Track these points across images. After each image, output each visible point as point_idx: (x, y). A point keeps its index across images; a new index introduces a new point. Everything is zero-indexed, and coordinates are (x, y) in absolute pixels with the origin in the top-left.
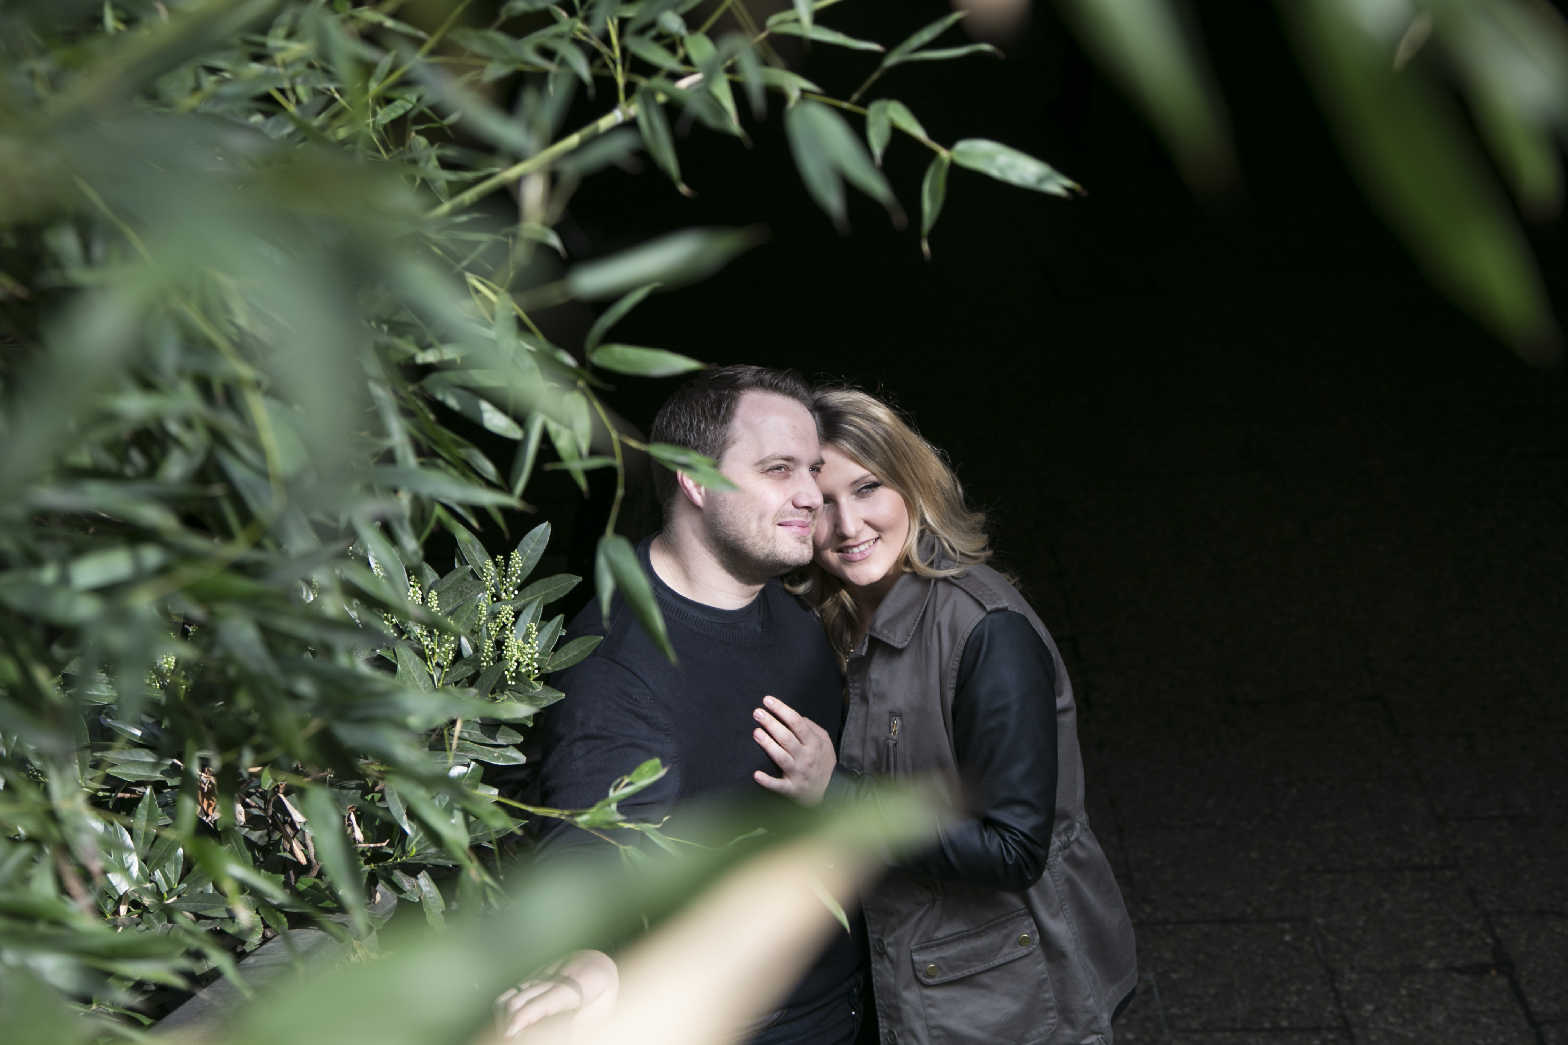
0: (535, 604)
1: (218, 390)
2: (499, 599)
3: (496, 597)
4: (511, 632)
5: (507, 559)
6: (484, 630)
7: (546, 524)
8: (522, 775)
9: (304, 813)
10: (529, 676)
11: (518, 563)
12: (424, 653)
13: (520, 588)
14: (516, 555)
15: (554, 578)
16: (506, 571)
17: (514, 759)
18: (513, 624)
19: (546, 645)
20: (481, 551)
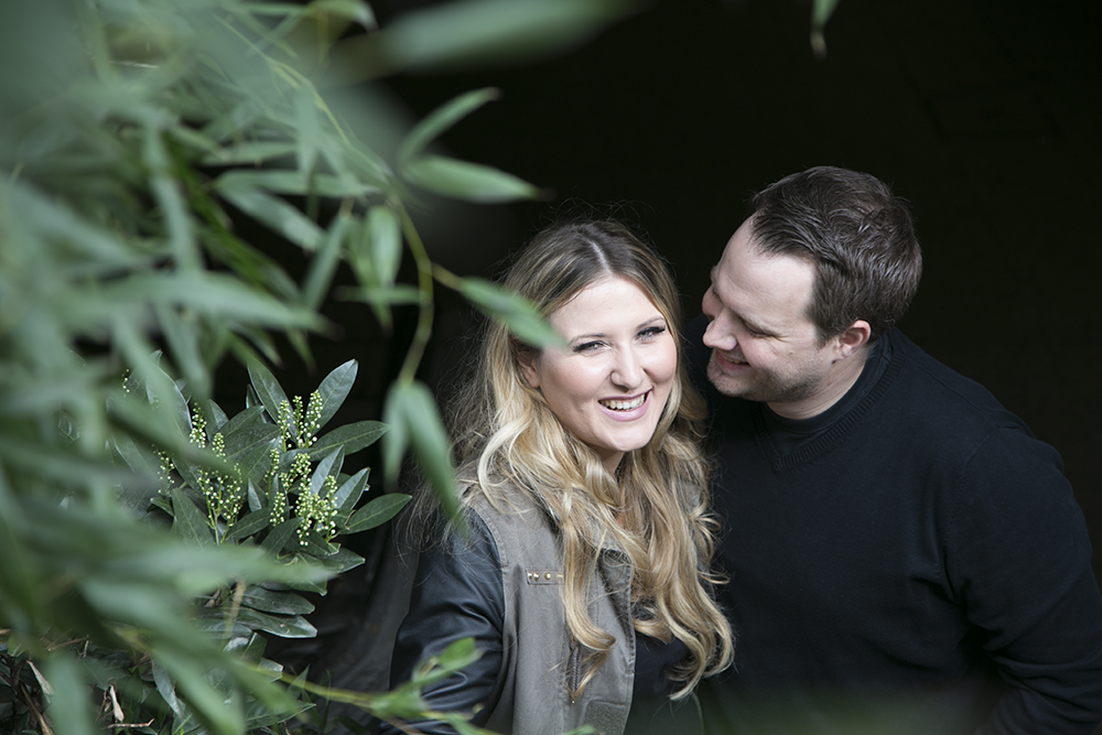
0: (336, 454)
2: (295, 446)
3: (292, 443)
4: (307, 484)
5: (306, 400)
6: (276, 480)
7: (352, 361)
10: (325, 537)
11: (317, 405)
12: (206, 505)
14: (316, 396)
15: (359, 424)
16: (304, 413)
17: (304, 632)
18: (310, 475)
19: (347, 503)
20: (276, 390)
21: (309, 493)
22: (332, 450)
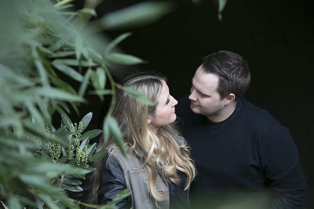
0: (87, 139)
3: (74, 136)
4: (79, 148)
6: (70, 147)
7: (91, 112)
10: (84, 163)
12: (50, 155)
14: (81, 123)
15: (93, 130)
16: (78, 128)
17: (79, 190)
18: (80, 145)
19: (91, 153)
20: (70, 121)
21: (80, 150)
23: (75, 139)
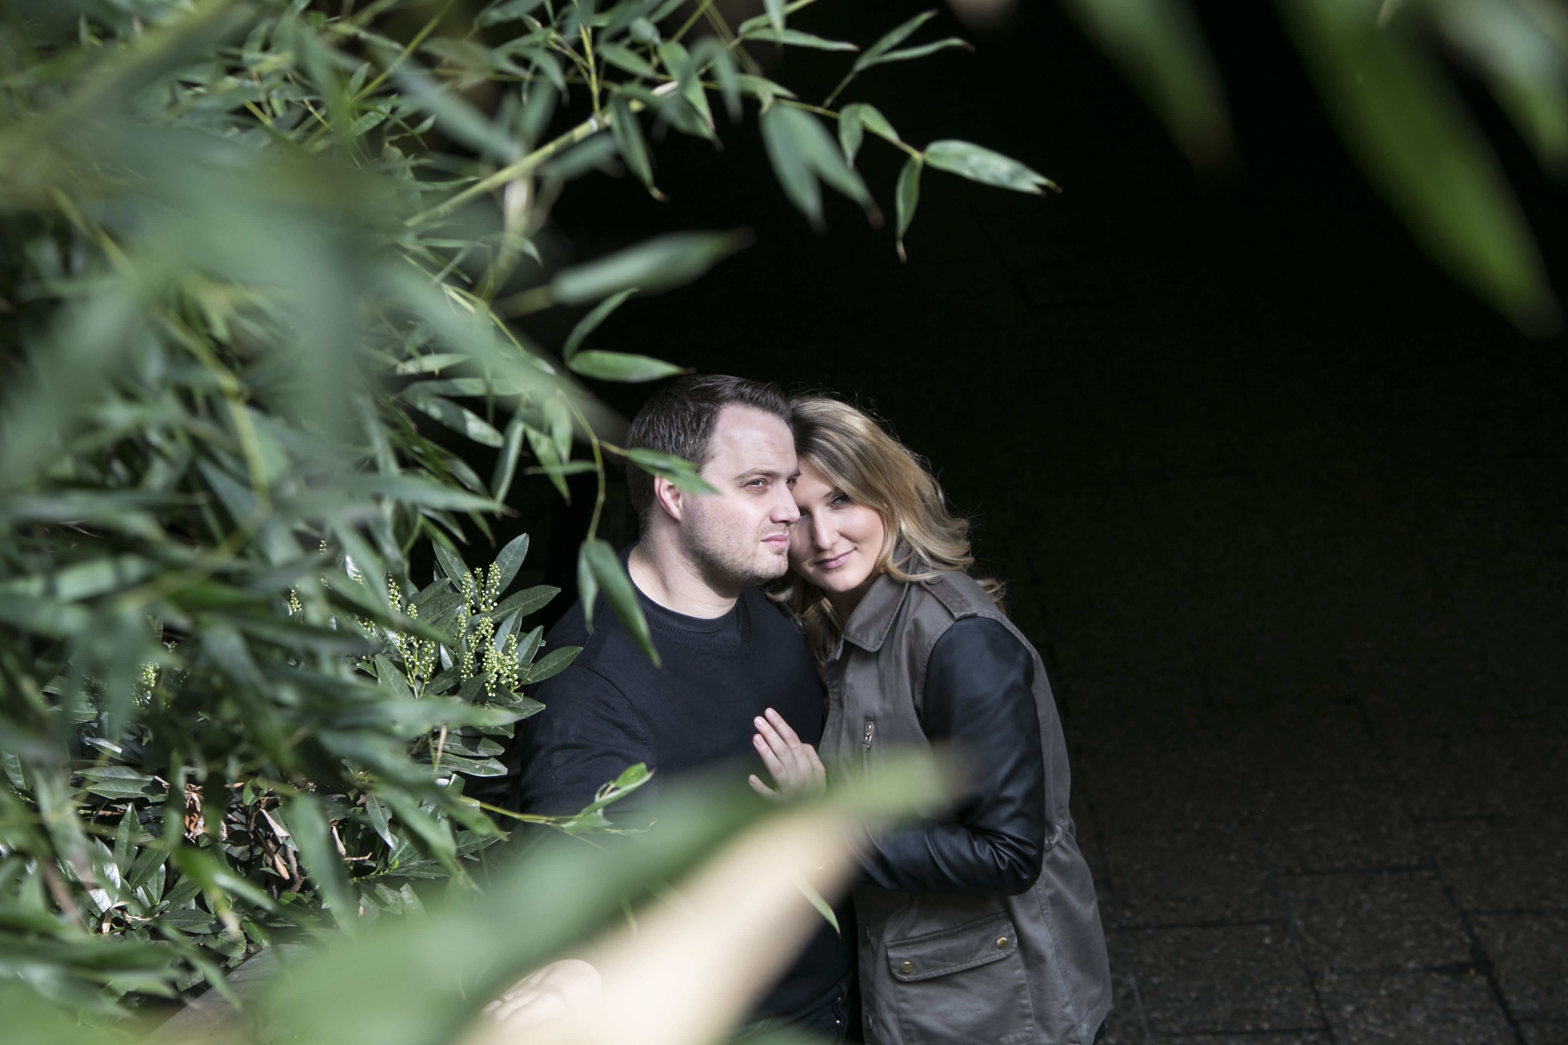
0: (515, 616)
1: (200, 400)
2: (478, 611)
3: (476, 609)
4: (491, 643)
5: (486, 571)
6: (464, 642)
7: (524, 535)
8: (502, 788)
9: (287, 826)
10: (509, 688)
11: (497, 575)
12: (404, 666)
13: (499, 600)
14: (494, 567)
15: (533, 589)
16: (485, 583)
17: (496, 771)
18: (493, 636)
19: (527, 657)
20: (459, 564)
21: (494, 651)
22: (510, 613)
23: (478, 616)
